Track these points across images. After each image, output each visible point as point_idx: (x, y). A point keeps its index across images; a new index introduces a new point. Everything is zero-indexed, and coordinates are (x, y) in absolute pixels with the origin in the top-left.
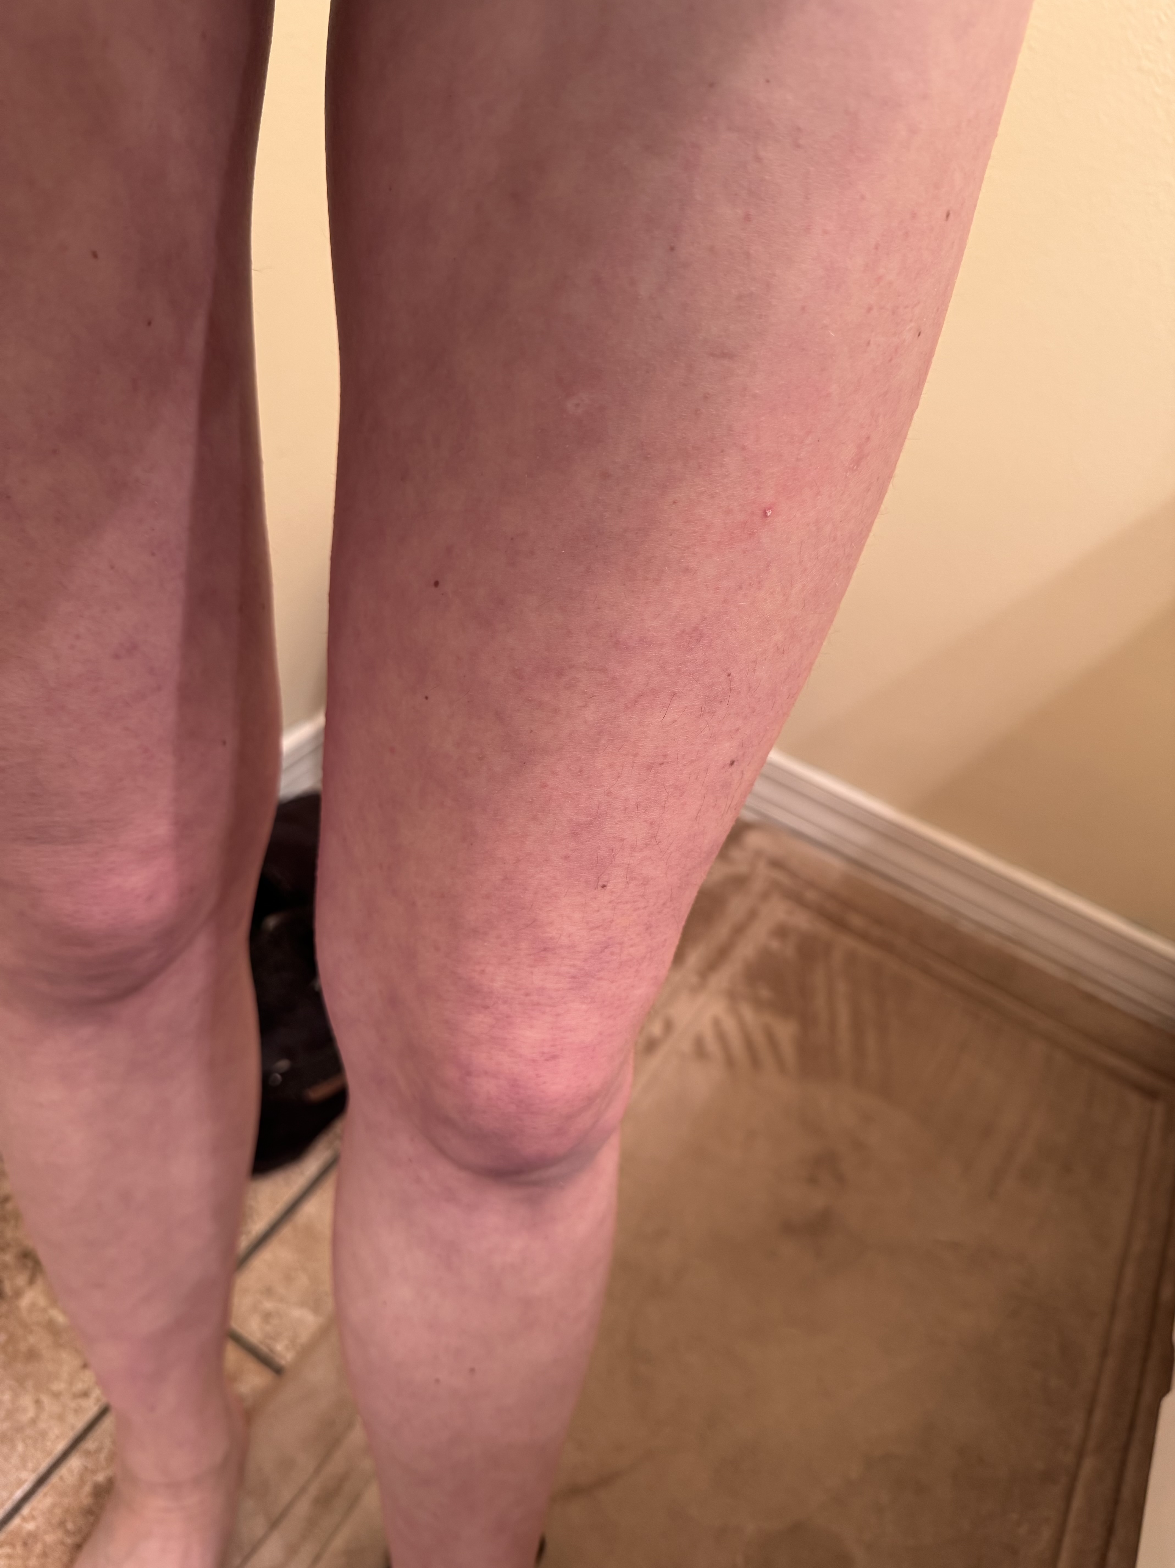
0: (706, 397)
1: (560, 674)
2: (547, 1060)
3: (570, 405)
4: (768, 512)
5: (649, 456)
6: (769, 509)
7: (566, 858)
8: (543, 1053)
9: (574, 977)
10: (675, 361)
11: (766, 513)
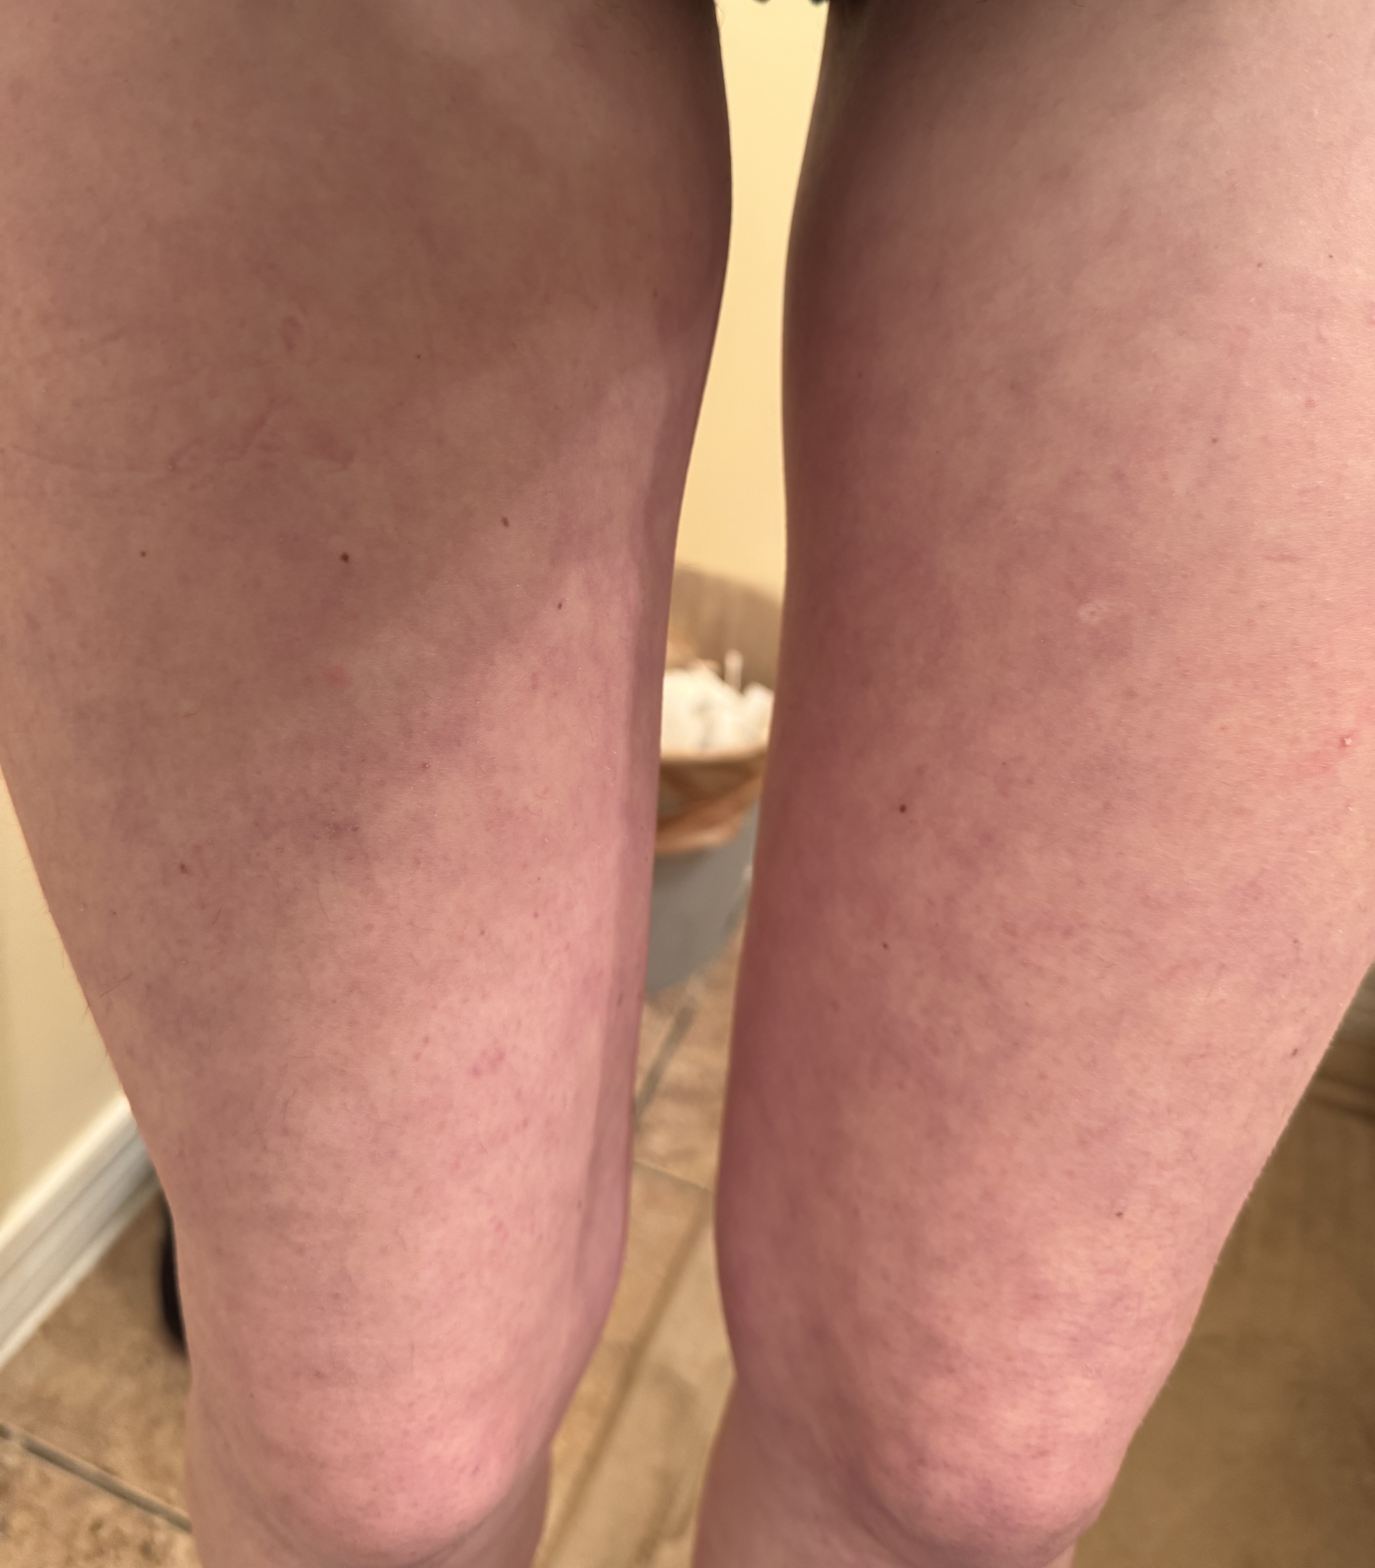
0: (1262, 606)
1: (1068, 933)
2: (1034, 1457)
3: (1083, 613)
4: (1346, 740)
5: (1187, 673)
6: (1348, 737)
7: (1070, 1174)
8: (1028, 1446)
9: (1074, 1339)
10: (1220, 566)
11: (1344, 741)
